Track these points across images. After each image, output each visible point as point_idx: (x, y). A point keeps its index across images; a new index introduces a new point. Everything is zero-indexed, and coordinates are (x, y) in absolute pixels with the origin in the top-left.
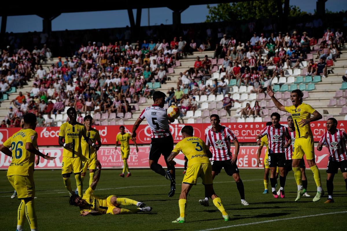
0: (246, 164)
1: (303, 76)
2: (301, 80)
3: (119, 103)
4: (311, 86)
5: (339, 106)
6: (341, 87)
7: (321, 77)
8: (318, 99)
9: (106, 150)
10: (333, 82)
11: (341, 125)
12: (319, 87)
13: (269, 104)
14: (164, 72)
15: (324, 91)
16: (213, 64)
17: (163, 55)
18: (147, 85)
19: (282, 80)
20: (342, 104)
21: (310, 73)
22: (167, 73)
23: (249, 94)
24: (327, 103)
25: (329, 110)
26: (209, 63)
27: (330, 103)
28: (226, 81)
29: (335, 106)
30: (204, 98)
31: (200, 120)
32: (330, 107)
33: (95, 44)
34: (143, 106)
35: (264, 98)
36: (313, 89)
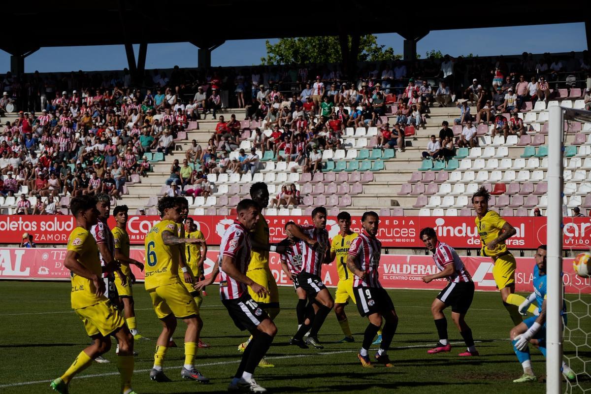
0: (284, 279)
1: (371, 148)
2: (366, 154)
3: (97, 181)
4: (379, 164)
5: (414, 195)
6: (420, 167)
7: (395, 151)
8: (386, 183)
9: (61, 252)
10: (411, 160)
11: (410, 223)
12: (390, 166)
13: (316, 189)
14: (171, 137)
15: (397, 171)
16: (243, 127)
17: (172, 113)
18: (144, 157)
19: (340, 154)
20: (419, 192)
21: (380, 145)
22: (175, 140)
23: (288, 174)
24: (398, 189)
25: (400, 200)
26: (236, 126)
27: (403, 189)
28: (259, 153)
29: (409, 195)
30: (223, 177)
31: (212, 210)
32: (401, 195)
33: (75, 93)
34: (135, 187)
35: (309, 179)
36: (382, 168)
